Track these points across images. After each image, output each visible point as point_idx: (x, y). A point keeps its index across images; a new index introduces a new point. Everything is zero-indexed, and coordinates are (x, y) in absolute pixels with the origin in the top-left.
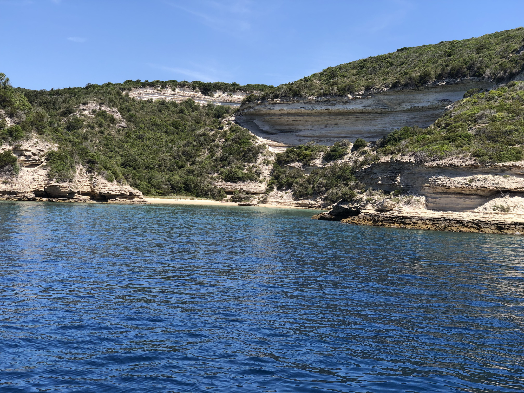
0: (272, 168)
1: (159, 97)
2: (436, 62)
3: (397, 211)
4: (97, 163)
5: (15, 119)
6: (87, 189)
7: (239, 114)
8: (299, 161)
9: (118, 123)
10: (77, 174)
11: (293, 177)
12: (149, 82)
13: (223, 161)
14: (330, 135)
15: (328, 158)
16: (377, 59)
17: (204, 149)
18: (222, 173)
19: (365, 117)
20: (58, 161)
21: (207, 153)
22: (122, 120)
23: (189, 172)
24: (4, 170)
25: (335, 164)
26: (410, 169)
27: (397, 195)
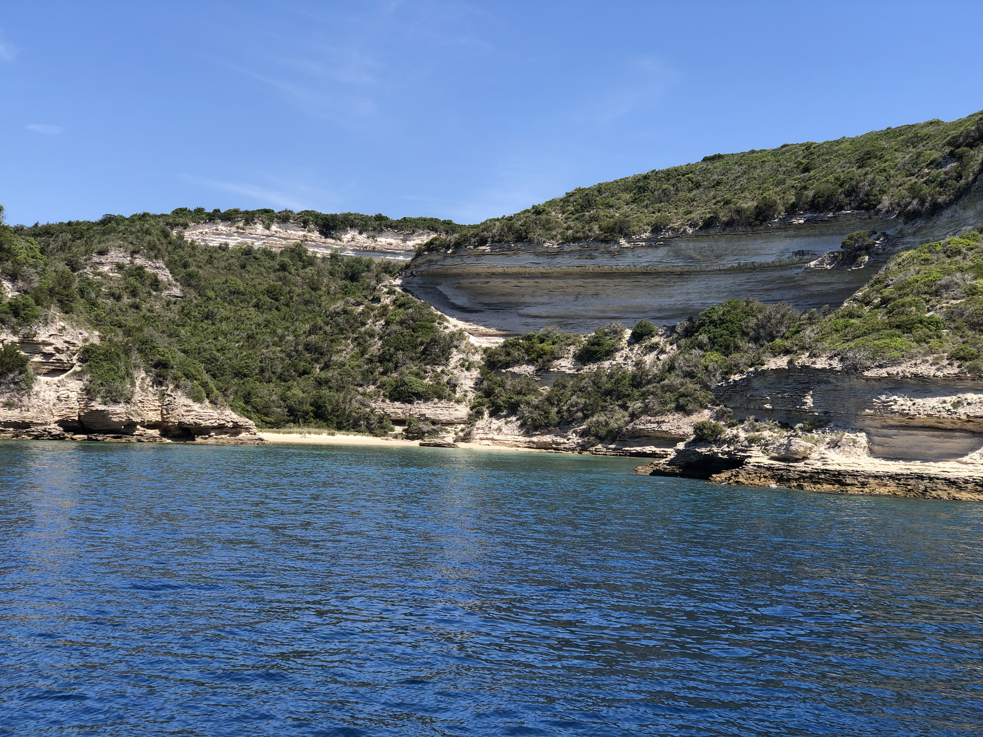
0: (479, 376)
1: (240, 240)
2: (783, 182)
3: (819, 460)
4: (172, 368)
5: (20, 284)
6: (155, 417)
7: (408, 274)
8: (529, 363)
9: (166, 289)
10: (138, 389)
11: (519, 393)
12: (222, 211)
13: (386, 363)
14: (585, 314)
15: (585, 356)
16: (669, 175)
17: (346, 338)
18: (384, 385)
19: (651, 281)
20: (104, 363)
21: (352, 346)
22: (174, 282)
23: (320, 383)
24: (6, 381)
25: (598, 368)
26: (830, 382)
27: (810, 431)
